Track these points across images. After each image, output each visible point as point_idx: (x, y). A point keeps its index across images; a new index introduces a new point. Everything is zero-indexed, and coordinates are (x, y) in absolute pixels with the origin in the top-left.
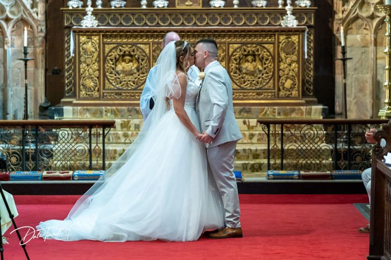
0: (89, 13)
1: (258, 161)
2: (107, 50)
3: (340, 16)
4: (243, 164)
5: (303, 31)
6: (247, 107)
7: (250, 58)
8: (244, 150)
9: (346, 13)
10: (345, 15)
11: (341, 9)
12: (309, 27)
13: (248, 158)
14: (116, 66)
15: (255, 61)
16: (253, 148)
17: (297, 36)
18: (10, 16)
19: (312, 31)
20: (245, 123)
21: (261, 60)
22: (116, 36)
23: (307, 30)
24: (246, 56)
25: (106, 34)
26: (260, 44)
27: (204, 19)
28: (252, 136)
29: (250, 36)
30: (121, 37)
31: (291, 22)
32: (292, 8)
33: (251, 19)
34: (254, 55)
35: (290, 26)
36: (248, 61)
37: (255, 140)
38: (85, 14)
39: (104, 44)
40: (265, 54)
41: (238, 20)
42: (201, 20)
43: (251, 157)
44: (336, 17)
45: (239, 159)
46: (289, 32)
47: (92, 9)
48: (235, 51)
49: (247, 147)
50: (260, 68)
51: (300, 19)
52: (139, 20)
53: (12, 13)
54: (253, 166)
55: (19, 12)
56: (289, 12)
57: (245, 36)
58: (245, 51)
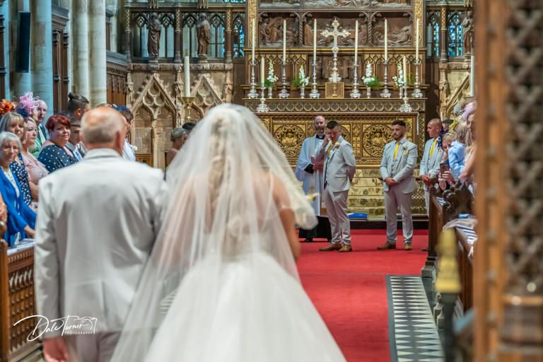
0: (263, 102)
1: (380, 207)
2: (275, 129)
3: (444, 104)
4: (370, 210)
5: (416, 115)
6: (375, 170)
7: (378, 134)
8: (371, 199)
9: (448, 102)
10: (448, 104)
11: (446, 99)
12: (421, 112)
13: (374, 205)
14: (282, 140)
15: (381, 136)
16: (377, 198)
17: (411, 119)
18: (206, 104)
19: (424, 115)
20: (373, 181)
21: (386, 136)
22: (281, 119)
23: (419, 114)
24: (375, 133)
25: (275, 117)
26: (385, 124)
27: (346, 107)
28: (378, 190)
29: (378, 119)
30: (285, 119)
31: (407, 108)
32: (408, 98)
33: (379, 106)
34: (381, 133)
35: (406, 111)
36: (376, 136)
37: (380, 193)
38: (260, 103)
39: (273, 124)
40: (388, 132)
41: (371, 107)
42: (344, 107)
43: (376, 205)
44: (442, 105)
45: (368, 206)
46: (406, 116)
47: (264, 99)
48: (367, 129)
49: (373, 198)
50: (385, 141)
51: (414, 106)
52: (299, 107)
53: (208, 102)
54: (377, 211)
55: (213, 100)
56: (405, 102)
57: (374, 119)
58: (374, 129)
